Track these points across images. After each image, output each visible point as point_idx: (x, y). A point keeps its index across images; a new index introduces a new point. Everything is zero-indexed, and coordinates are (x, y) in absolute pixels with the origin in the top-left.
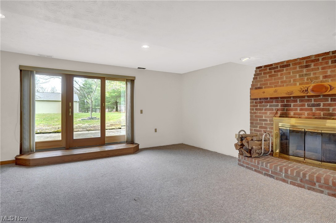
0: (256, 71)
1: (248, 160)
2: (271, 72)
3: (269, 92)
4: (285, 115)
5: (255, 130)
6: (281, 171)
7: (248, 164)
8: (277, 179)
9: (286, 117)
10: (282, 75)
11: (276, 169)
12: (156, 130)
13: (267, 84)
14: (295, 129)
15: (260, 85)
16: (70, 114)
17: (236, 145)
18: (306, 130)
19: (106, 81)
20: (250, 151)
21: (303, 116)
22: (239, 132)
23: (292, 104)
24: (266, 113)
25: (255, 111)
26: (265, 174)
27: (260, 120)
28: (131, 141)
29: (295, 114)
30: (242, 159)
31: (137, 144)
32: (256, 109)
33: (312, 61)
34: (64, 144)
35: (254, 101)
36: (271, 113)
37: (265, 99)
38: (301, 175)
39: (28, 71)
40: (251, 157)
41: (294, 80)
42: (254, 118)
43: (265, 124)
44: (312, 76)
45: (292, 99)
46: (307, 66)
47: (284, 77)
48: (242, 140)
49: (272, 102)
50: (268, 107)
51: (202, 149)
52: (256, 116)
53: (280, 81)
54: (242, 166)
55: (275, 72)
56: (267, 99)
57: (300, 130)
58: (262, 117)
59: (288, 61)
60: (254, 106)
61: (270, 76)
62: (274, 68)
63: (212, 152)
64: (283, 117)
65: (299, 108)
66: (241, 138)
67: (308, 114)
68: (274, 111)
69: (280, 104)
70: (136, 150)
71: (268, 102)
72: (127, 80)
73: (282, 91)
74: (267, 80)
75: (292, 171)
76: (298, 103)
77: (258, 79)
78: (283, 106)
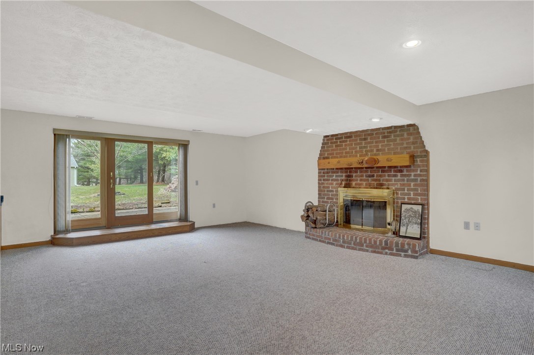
0: (324, 140)
1: (313, 231)
2: (337, 142)
3: (333, 163)
4: (348, 186)
5: (323, 202)
6: (339, 238)
7: (314, 235)
8: (337, 246)
9: (350, 187)
10: (346, 145)
11: (336, 236)
12: (214, 206)
13: (333, 154)
14: (355, 199)
15: (328, 154)
16: (112, 186)
17: (302, 217)
18: (363, 199)
19: (154, 145)
20: (315, 222)
21: (362, 186)
22: (306, 204)
23: (354, 175)
24: (332, 184)
25: (322, 181)
26: (329, 243)
27: (328, 191)
28: (184, 218)
29: (356, 184)
30: (308, 231)
31: (191, 221)
32: (324, 180)
33: (369, 135)
34: (104, 223)
35: (322, 171)
36: (337, 184)
37: (331, 169)
38: (354, 238)
39: (64, 135)
40: (316, 228)
41: (356, 152)
42: (322, 189)
43: (332, 195)
44: (369, 148)
45: (354, 170)
46: (365, 139)
47: (348, 148)
48: (308, 211)
49: (338, 173)
50: (334, 177)
51: (269, 226)
52: (324, 187)
53: (344, 151)
54: (309, 238)
55: (340, 142)
56: (334, 169)
57: (359, 199)
58: (329, 187)
59: (351, 133)
60: (322, 176)
61: (336, 146)
62: (340, 138)
63: (280, 228)
64: (347, 187)
65: (359, 179)
66: (307, 209)
67: (366, 185)
68: (340, 182)
69: (344, 174)
70: (192, 228)
71: (334, 173)
72: (179, 144)
73: (344, 162)
74: (333, 150)
75: (348, 237)
76: (359, 173)
77: (326, 149)
78: (347, 177)
